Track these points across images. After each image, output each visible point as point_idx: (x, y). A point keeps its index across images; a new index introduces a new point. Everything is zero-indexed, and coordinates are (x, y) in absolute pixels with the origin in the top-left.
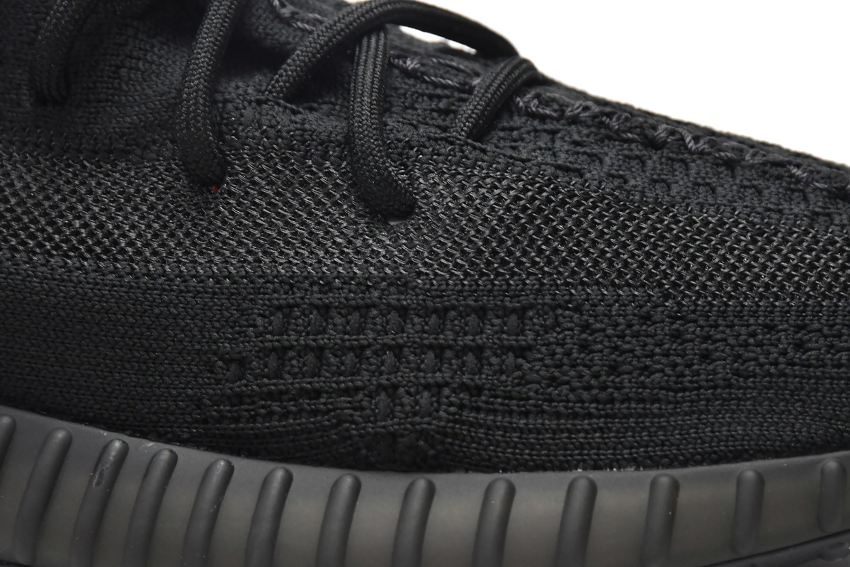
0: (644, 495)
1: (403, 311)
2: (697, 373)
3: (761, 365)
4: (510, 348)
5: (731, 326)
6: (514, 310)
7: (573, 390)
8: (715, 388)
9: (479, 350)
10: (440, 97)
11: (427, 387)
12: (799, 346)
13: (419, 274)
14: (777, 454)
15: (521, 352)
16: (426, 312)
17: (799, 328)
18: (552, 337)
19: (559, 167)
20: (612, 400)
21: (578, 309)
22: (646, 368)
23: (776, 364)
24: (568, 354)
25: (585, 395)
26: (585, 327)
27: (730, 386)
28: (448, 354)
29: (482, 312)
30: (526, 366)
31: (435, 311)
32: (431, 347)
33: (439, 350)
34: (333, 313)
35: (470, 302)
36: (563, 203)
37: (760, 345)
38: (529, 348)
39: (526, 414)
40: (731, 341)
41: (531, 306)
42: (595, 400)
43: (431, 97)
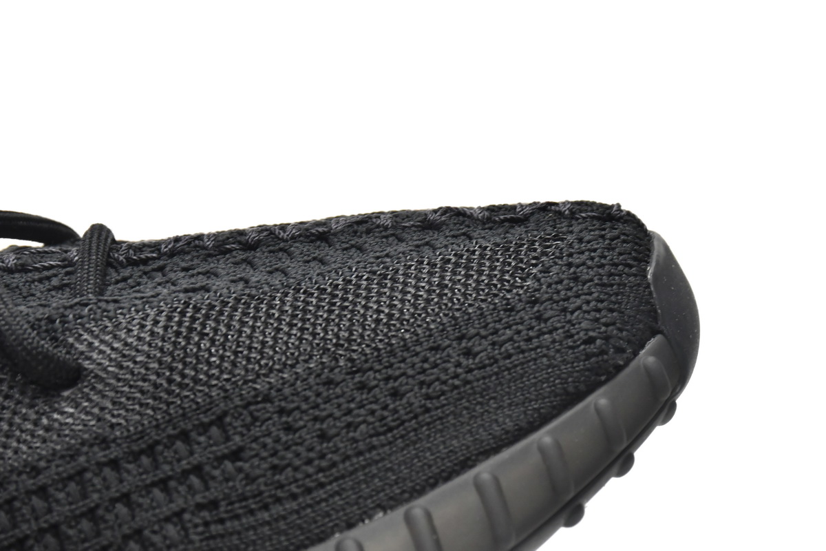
0: (403, 532)
1: (114, 464)
2: (395, 411)
3: (444, 383)
4: (224, 457)
5: (403, 360)
6: (211, 423)
7: (296, 469)
8: (416, 417)
9: (197, 470)
10: (48, 278)
11: (167, 519)
12: (468, 353)
13: (112, 426)
14: (496, 450)
15: (236, 455)
16: (135, 456)
17: (460, 339)
18: (256, 431)
19: (186, 291)
20: (334, 465)
21: (267, 399)
22: (349, 425)
23: (456, 376)
24: (277, 440)
25: (310, 470)
26: (281, 411)
27: (428, 410)
28: (172, 484)
29: (184, 436)
30: (246, 466)
31: (142, 452)
32: (154, 484)
33: (163, 484)
34: (51, 490)
35: (170, 431)
36: (207, 317)
37: (435, 366)
38: (241, 449)
39: (266, 507)
40: (410, 372)
41: (225, 413)
42: (321, 470)
43: (40, 281)
